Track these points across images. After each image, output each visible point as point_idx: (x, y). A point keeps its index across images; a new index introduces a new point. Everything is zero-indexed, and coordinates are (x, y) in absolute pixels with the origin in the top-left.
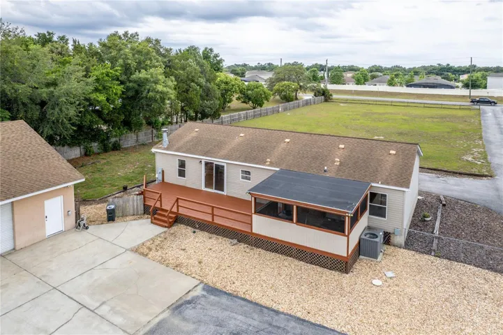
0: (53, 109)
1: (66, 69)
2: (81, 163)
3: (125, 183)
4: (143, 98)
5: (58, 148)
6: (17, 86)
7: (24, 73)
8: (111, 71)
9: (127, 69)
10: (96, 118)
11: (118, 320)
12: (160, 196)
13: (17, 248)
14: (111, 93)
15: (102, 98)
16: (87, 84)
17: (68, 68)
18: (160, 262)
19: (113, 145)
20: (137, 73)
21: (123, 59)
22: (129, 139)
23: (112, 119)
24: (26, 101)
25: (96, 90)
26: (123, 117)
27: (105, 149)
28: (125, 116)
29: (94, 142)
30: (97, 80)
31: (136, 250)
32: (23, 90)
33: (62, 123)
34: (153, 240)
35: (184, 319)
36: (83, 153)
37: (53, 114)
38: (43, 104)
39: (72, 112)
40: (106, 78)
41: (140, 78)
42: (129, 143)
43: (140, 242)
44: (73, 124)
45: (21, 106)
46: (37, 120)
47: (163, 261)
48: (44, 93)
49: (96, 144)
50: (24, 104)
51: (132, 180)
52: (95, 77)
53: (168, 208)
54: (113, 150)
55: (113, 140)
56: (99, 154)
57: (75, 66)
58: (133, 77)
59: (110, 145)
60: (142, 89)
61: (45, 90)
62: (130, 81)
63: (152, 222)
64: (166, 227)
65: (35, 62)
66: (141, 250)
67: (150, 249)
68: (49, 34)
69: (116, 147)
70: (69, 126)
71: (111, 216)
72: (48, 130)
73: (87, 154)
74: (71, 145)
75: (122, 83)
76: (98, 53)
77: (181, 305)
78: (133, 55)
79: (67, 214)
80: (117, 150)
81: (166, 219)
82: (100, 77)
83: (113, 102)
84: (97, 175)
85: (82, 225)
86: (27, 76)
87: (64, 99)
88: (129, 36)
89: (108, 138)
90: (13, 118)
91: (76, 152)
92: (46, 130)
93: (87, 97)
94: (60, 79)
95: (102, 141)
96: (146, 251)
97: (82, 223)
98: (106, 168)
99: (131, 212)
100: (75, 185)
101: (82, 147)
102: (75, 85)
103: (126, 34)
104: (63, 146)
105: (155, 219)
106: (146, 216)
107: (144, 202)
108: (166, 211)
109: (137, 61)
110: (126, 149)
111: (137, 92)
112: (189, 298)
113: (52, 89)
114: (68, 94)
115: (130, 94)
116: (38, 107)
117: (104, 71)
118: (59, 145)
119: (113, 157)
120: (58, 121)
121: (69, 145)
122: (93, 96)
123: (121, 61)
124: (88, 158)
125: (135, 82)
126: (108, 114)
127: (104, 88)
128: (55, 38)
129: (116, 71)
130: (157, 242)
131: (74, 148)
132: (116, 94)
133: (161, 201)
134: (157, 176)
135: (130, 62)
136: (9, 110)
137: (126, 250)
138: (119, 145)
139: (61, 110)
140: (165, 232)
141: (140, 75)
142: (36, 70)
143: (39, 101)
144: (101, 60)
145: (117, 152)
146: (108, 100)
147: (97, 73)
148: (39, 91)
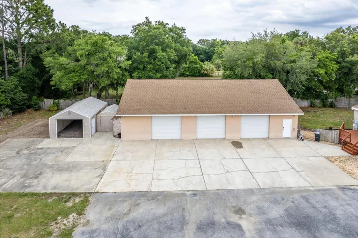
0: (293, 76)
1: (302, 54)
2: (307, 110)
3: (332, 126)
4: (354, 74)
5: (295, 99)
6: (276, 62)
7: (280, 56)
8: (329, 55)
9: (343, 54)
10: (318, 84)
11: (308, 179)
12: (350, 135)
13: (270, 138)
14: (329, 69)
15: (322, 72)
16: (313, 63)
17: (303, 53)
18: (340, 167)
19: (330, 103)
20: (350, 56)
21: (340, 47)
22: (343, 101)
23: (329, 86)
24: (280, 70)
25: (319, 66)
26: (337, 86)
27: (324, 106)
28: (339, 85)
29: (317, 99)
30: (320, 60)
31: (327, 158)
32: (279, 64)
33: (297, 84)
34: (339, 157)
35: (345, 194)
36: (309, 105)
37: (292, 78)
38: (288, 72)
39: (303, 78)
40: (326, 60)
41: (352, 60)
42: (343, 104)
43: (331, 155)
44: (303, 85)
45: (277, 73)
46: (284, 81)
47: (341, 168)
48: (289, 66)
49: (318, 101)
50: (279, 71)
51: (337, 125)
52: (318, 59)
53: (354, 143)
54: (329, 107)
55: (330, 100)
56: (319, 107)
57: (306, 52)
58: (347, 59)
59: (328, 103)
60: (354, 68)
61: (290, 65)
62: (345, 62)
63: (342, 149)
64: (351, 154)
65: (285, 50)
66: (330, 159)
67: (336, 160)
68: (297, 31)
69: (332, 105)
70: (301, 86)
71: (317, 138)
72: (289, 87)
73: (312, 105)
74: (302, 98)
75: (338, 63)
76: (323, 43)
77: (346, 188)
78: (349, 44)
79: (293, 130)
80: (332, 107)
81: (351, 149)
82: (322, 59)
83: (330, 75)
84: (315, 118)
85: (300, 138)
86: (281, 57)
87: (298, 70)
88: (351, 29)
89: (326, 98)
90: (273, 78)
91: (305, 103)
92: (289, 86)
93: (313, 70)
94: (297, 59)
95: (323, 100)
96: (333, 160)
97: (300, 137)
98: (322, 115)
99: (330, 140)
100: (299, 115)
101: (309, 101)
102: (305, 62)
103: (348, 28)
104: (298, 98)
105: (344, 147)
106: (340, 145)
107: (340, 136)
108: (352, 144)
109: (351, 48)
110: (339, 108)
111: (350, 70)
112: (352, 188)
113: (293, 65)
114: (301, 68)
115: (345, 70)
116: (286, 74)
117: (325, 55)
118: (296, 97)
119: (329, 111)
120: (295, 83)
121: (301, 98)
122: (317, 70)
123: (338, 49)
124: (313, 108)
125: (348, 62)
126: (326, 83)
127: (325, 66)
128: (300, 33)
129: (334, 55)
130: (341, 159)
131: (304, 101)
132: (332, 70)
133: (350, 138)
134: (354, 125)
135: (345, 49)
136: (272, 74)
137: (322, 156)
138: (334, 104)
139: (297, 76)
140: (349, 156)
141: (353, 58)
142: (286, 54)
143: (286, 71)
144: (324, 48)
145: (331, 109)
146: (326, 73)
147: (319, 56)
148: (286, 65)
